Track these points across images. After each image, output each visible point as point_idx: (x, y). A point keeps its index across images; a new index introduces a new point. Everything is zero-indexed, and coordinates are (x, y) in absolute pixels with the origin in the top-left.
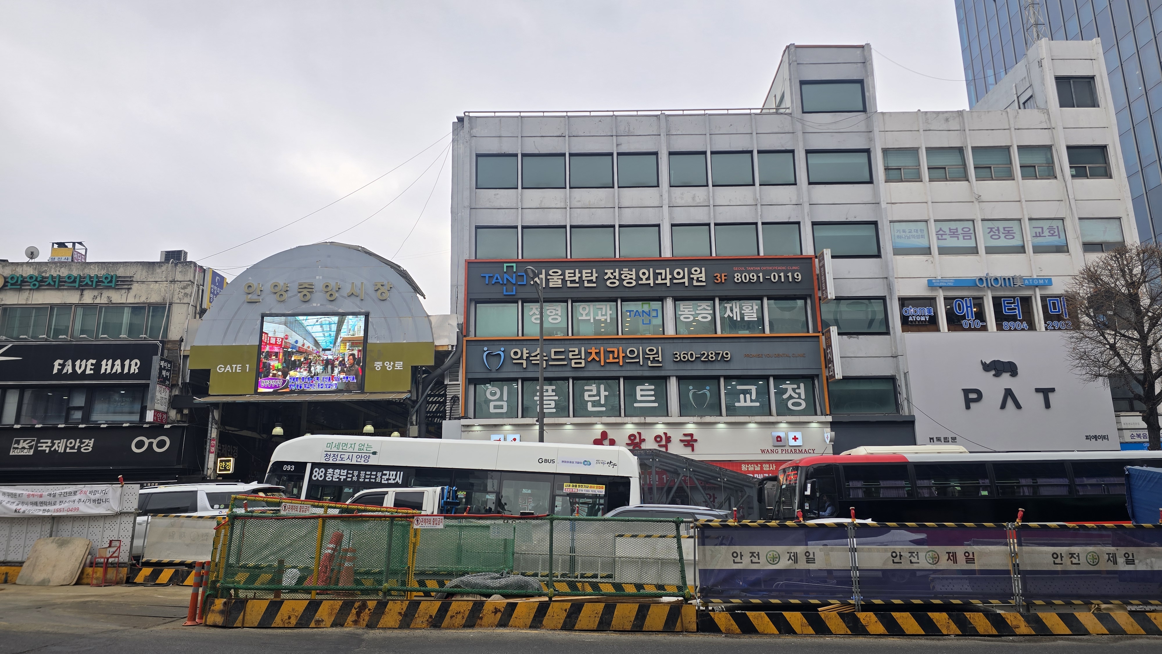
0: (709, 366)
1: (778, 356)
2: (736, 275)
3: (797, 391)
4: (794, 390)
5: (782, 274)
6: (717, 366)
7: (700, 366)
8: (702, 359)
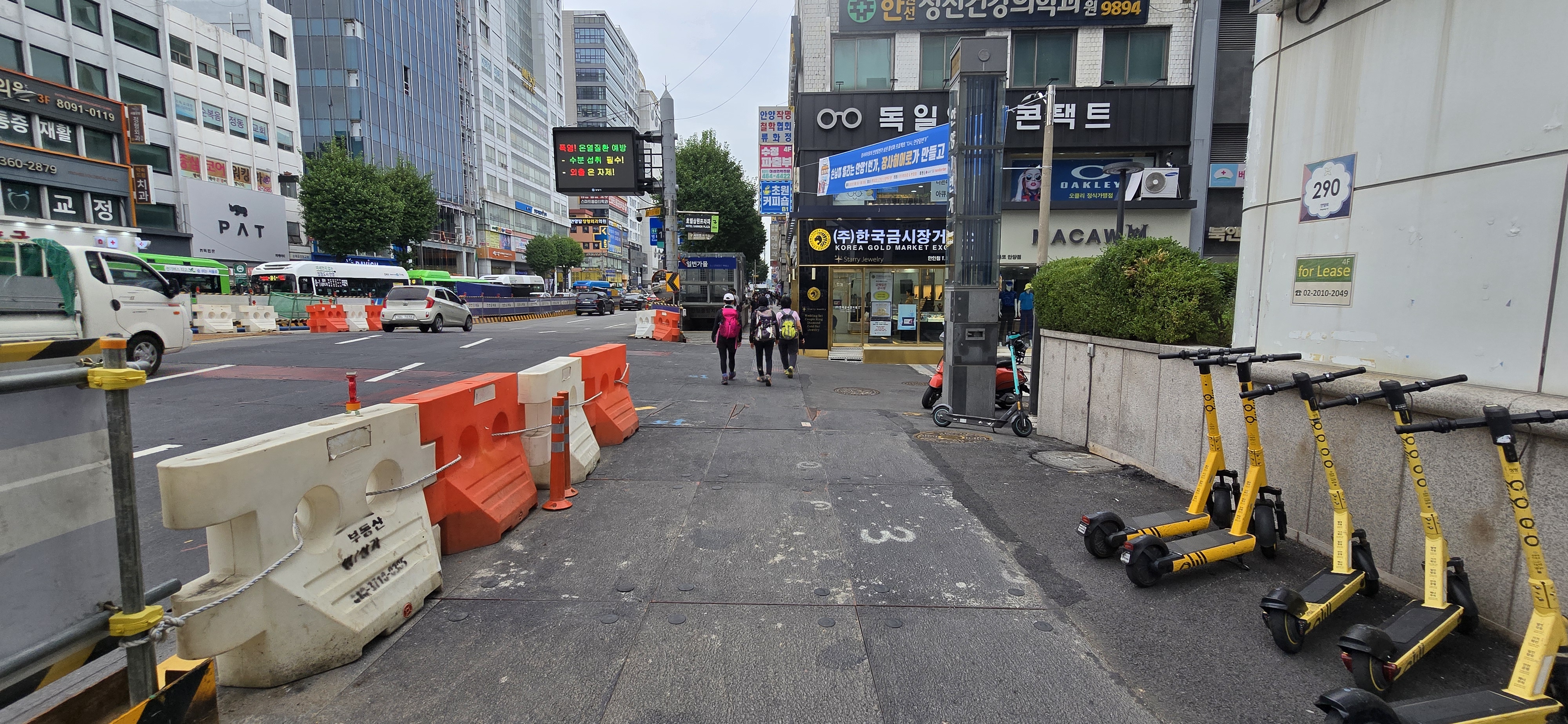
0: (36, 176)
1: (97, 177)
2: (58, 101)
3: (106, 206)
4: (103, 205)
5: (99, 111)
6: (44, 176)
7: (27, 174)
8: (30, 168)
